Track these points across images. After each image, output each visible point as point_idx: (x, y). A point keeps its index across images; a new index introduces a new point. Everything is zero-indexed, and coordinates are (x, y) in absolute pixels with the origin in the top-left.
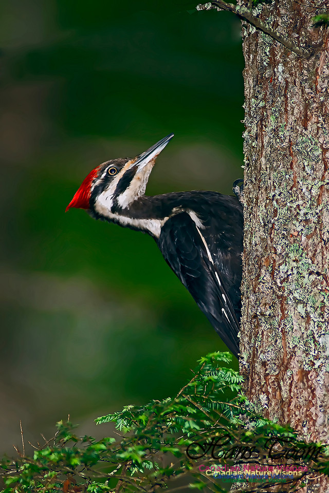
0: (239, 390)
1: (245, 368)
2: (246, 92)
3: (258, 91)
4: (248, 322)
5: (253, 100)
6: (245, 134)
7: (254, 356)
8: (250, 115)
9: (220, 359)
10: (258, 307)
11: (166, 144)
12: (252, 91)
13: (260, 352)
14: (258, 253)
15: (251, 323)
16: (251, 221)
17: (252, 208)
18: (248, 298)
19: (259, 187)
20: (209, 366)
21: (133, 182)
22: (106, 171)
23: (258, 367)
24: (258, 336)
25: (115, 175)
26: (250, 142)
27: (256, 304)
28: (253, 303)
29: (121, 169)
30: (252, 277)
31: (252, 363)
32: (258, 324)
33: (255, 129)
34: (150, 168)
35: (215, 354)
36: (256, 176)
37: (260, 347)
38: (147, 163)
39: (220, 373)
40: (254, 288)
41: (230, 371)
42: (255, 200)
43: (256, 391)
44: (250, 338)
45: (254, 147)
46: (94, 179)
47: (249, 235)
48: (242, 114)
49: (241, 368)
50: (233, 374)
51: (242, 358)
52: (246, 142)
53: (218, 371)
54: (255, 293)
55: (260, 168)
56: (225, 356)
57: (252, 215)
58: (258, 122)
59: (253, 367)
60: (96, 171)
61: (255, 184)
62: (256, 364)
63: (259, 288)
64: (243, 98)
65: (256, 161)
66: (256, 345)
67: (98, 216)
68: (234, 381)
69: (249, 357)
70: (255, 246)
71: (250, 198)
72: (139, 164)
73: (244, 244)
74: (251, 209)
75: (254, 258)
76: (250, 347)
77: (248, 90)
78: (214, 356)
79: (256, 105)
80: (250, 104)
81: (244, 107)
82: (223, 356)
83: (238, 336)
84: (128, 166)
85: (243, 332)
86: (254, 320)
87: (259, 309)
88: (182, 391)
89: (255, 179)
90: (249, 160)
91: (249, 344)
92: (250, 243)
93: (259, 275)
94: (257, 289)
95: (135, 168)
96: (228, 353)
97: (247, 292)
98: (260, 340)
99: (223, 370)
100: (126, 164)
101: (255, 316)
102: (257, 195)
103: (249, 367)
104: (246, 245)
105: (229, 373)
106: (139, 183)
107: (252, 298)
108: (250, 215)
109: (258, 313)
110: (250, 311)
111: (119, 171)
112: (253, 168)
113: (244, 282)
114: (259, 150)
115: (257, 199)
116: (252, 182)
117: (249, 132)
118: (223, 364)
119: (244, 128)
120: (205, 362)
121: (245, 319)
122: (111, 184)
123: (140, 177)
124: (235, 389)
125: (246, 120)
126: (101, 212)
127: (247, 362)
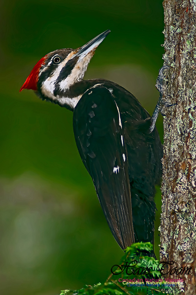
0: (159, 275)
1: (165, 257)
2: (166, 20)
3: (176, 19)
4: (167, 217)
5: (172, 27)
6: (165, 56)
7: (172, 247)
8: (169, 40)
9: (143, 249)
10: (176, 205)
11: (103, 38)
12: (170, 19)
13: (177, 244)
14: (176, 159)
15: (170, 219)
16: (169, 131)
17: (171, 119)
18: (167, 197)
19: (177, 102)
20: (134, 255)
21: (74, 70)
22: (52, 59)
23: (176, 256)
24: (176, 229)
25: (59, 63)
26: (169, 63)
27: (174, 202)
28: (171, 201)
29: (65, 58)
30: (171, 179)
31: (170, 252)
32: (176, 219)
33: (174, 52)
34: (89, 58)
35: (138, 243)
36: (174, 92)
37: (178, 239)
38: (86, 54)
39: (143, 261)
40: (173, 189)
41: (151, 259)
42: (173, 113)
43: (174, 277)
44: (169, 231)
45: (172, 67)
46: (42, 66)
47: (169, 143)
48: (162, 39)
49: (161, 257)
50: (154, 262)
51: (163, 249)
52: (166, 63)
53: (141, 260)
54: (173, 192)
55: (178, 86)
56: (147, 246)
57: (170, 126)
58: (176, 46)
59: (172, 257)
60: (44, 59)
61: (173, 99)
62: (175, 254)
63: (177, 189)
64: (163, 26)
65: (174, 79)
66: (174, 238)
67: (44, 97)
68: (154, 269)
69: (168, 248)
70: (174, 152)
71: (169, 111)
72: (80, 55)
73: (164, 151)
74: (170, 121)
75: (173, 163)
76: (169, 239)
77: (167, 19)
78: (137, 245)
79: (174, 31)
80: (169, 31)
81: (164, 32)
82: (145, 246)
83: (159, 230)
84: (71, 56)
85: (163, 227)
86: (172, 216)
87: (176, 206)
88: (110, 277)
89: (174, 95)
90: (168, 79)
91: (168, 236)
92: (169, 150)
93: (177, 178)
94: (175, 189)
95: (77, 58)
96: (149, 243)
97: (166, 192)
98: (178, 233)
99: (145, 258)
100: (69, 55)
101: (174, 213)
102: (175, 109)
103: (168, 256)
104: (166, 151)
105: (151, 261)
106: (78, 72)
107: (171, 197)
108: (169, 126)
109: (176, 210)
110: (169, 208)
111: (62, 60)
112: (171, 85)
113: (163, 184)
114: (177, 70)
115: (175, 112)
116: (171, 97)
117: (169, 54)
118: (145, 253)
119: (164, 51)
120: (130, 251)
121: (165, 215)
122: (55, 71)
123: (80, 67)
124: (156, 275)
125: (165, 44)
126: (46, 94)
127: (166, 252)
